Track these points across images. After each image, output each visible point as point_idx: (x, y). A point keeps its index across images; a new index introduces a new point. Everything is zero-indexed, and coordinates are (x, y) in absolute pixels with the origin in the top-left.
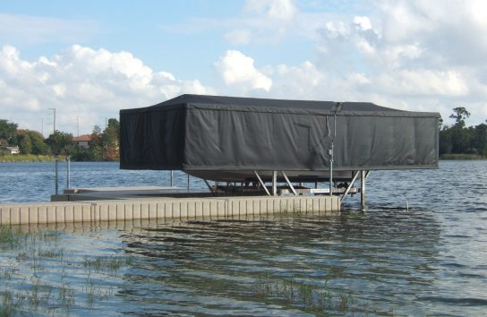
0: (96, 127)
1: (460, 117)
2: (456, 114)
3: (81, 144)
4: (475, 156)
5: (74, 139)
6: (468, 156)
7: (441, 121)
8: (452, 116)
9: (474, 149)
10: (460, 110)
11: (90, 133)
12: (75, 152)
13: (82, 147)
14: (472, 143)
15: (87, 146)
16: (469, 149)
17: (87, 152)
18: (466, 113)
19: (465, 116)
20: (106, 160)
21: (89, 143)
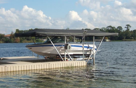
0: (12, 32)
1: (128, 28)
2: (126, 27)
3: (7, 37)
4: (133, 40)
5: (5, 36)
6: (131, 40)
7: (122, 29)
8: (125, 27)
9: (132, 38)
10: (128, 25)
11: (10, 34)
12: (5, 40)
13: (8, 38)
14: (132, 36)
15: (9, 38)
16: (131, 38)
17: (9, 40)
18: (130, 26)
19: (130, 27)
20: (15, 43)
21: (10, 37)
